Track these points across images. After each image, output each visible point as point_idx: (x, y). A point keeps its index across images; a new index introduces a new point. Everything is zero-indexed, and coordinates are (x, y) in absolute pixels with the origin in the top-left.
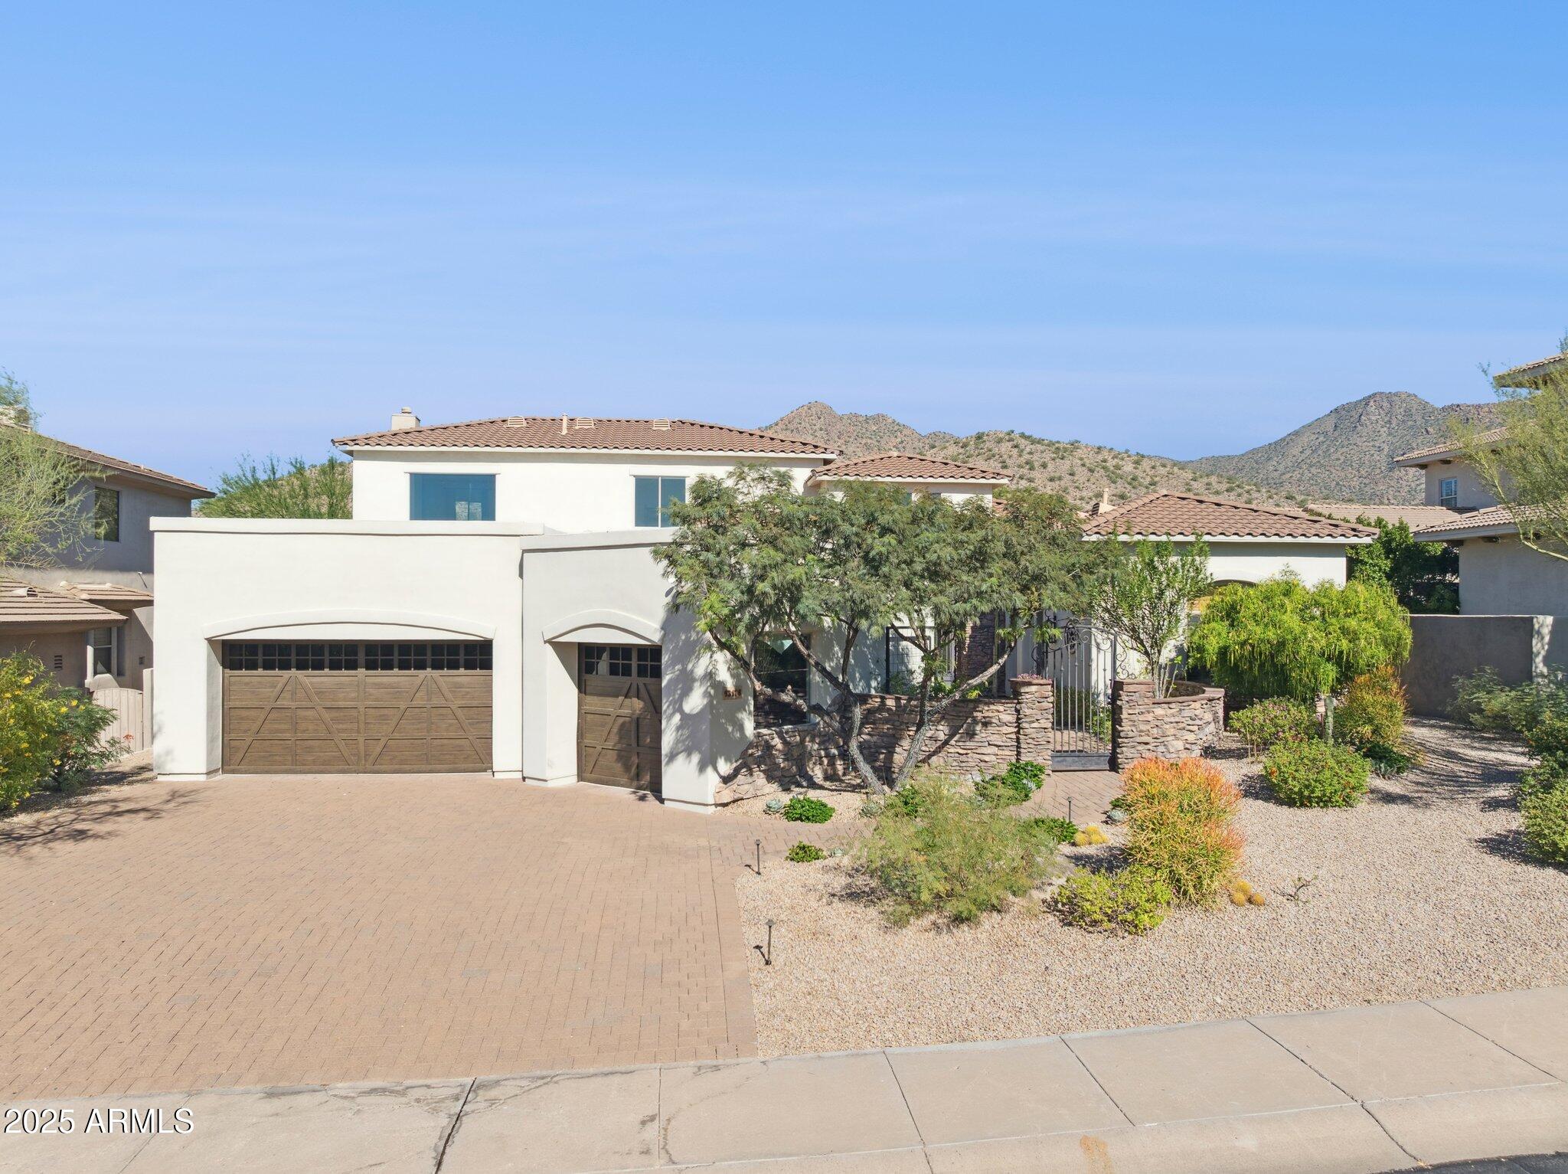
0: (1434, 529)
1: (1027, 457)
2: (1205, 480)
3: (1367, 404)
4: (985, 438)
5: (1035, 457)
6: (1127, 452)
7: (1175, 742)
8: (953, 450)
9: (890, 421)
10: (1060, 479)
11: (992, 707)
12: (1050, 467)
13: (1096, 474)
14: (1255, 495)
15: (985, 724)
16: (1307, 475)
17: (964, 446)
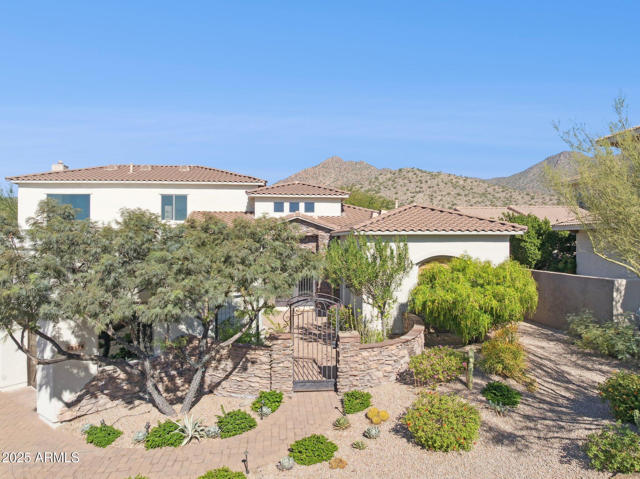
0: (562, 224)
1: (419, 178)
2: (493, 187)
3: (560, 156)
4: (403, 170)
5: (423, 178)
6: (461, 176)
7: (377, 373)
8: (389, 175)
9: (365, 164)
10: (433, 187)
11: (257, 352)
12: (429, 182)
13: (448, 185)
14: (513, 193)
15: (253, 363)
16: (536, 185)
17: (394, 174)
